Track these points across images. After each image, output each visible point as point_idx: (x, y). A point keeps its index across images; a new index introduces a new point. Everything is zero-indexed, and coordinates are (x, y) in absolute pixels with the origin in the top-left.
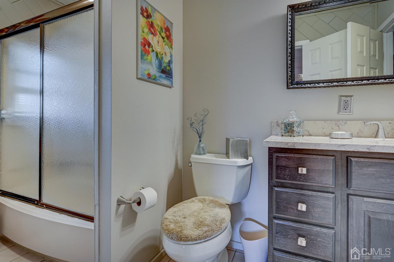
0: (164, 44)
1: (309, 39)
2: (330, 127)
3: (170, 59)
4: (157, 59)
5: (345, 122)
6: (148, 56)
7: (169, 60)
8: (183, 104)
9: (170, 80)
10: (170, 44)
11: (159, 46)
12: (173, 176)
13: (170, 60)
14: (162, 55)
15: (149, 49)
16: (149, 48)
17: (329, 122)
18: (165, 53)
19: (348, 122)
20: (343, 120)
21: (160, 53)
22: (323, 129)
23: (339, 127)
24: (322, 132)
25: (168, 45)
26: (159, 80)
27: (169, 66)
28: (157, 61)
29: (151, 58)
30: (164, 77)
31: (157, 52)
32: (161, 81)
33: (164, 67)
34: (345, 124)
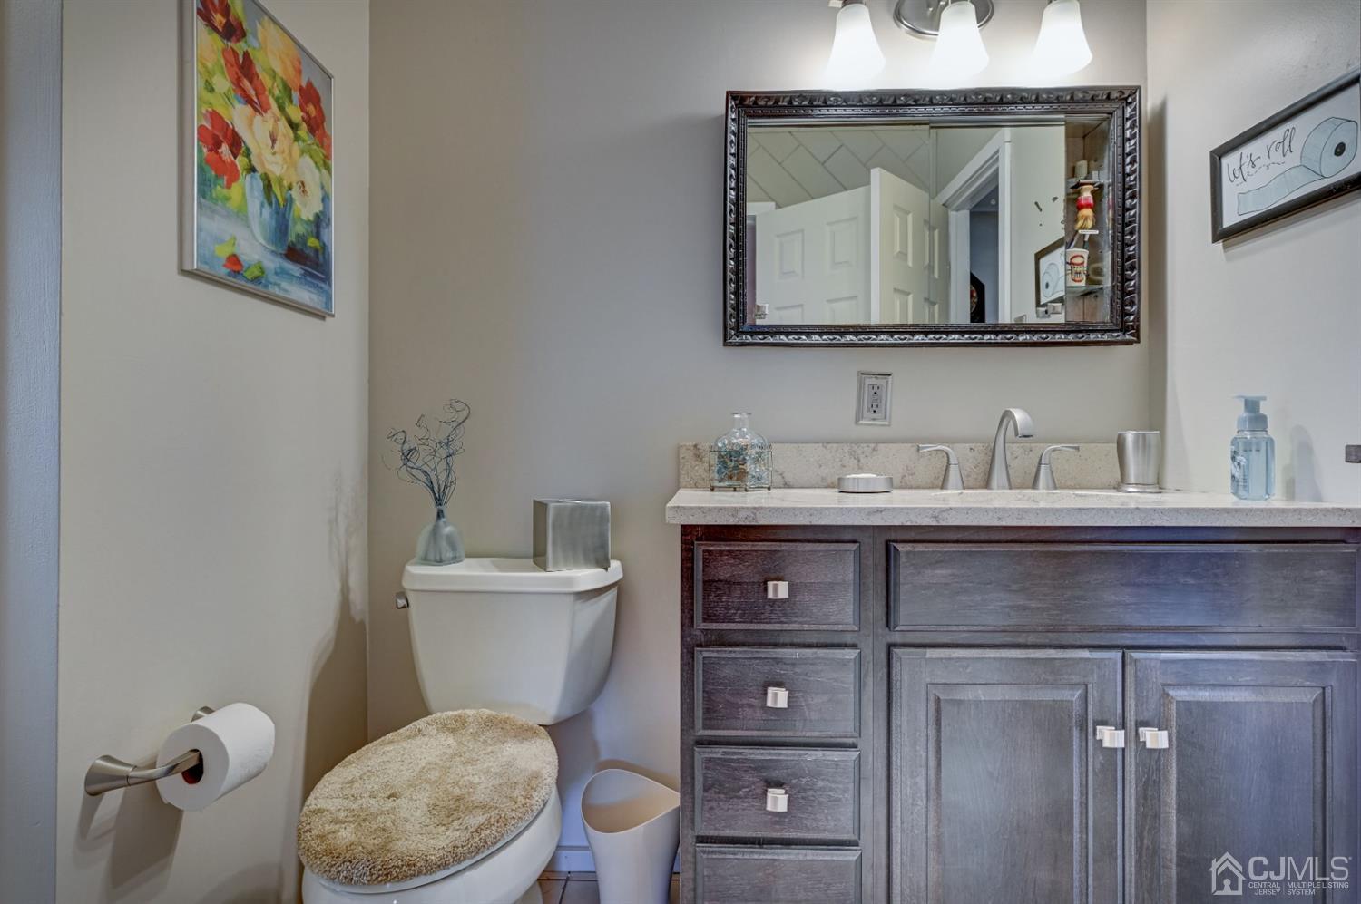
0: (296, 148)
1: (773, 200)
2: (837, 460)
3: (321, 208)
4: (270, 203)
5: (872, 445)
6: (229, 186)
7: (318, 211)
8: (371, 381)
9: (321, 288)
10: (320, 153)
11: (277, 155)
12: (331, 648)
13: (321, 212)
14: (290, 189)
15: (237, 161)
16: (235, 158)
17: (835, 445)
18: (303, 183)
19: (881, 446)
20: (867, 442)
21: (280, 180)
22: (821, 466)
23: (859, 461)
24: (818, 475)
25: (311, 157)
26: (279, 285)
27: (318, 236)
28: (267, 211)
29: (244, 195)
30: (297, 274)
31: (270, 174)
32: (286, 291)
33: (298, 236)
34: (875, 453)
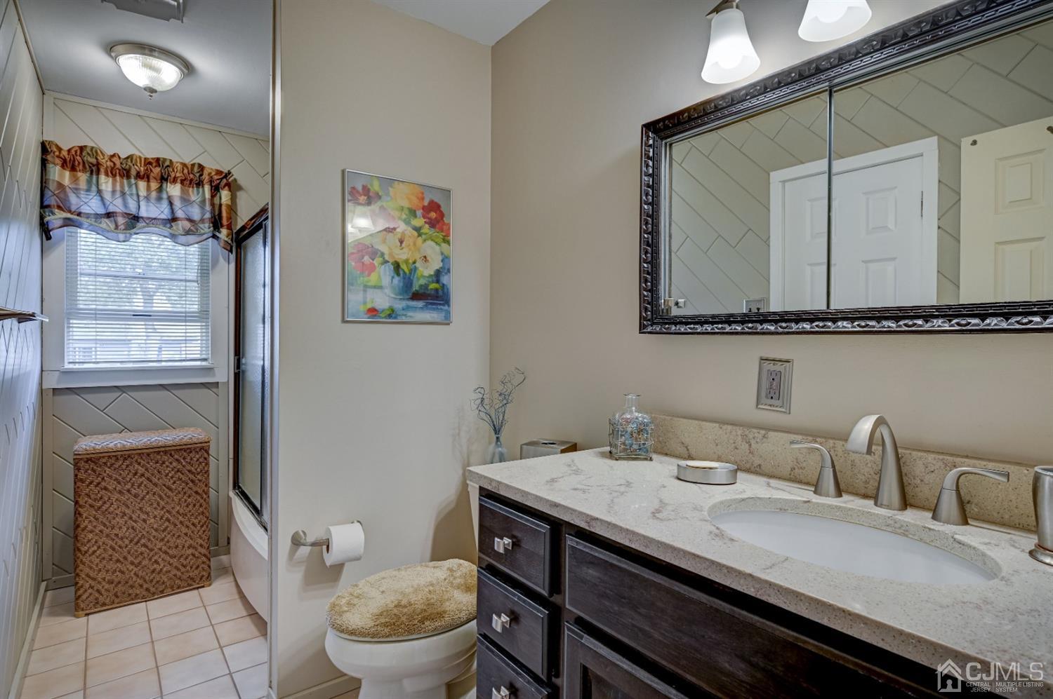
0: (420, 240)
2: (732, 442)
3: (441, 265)
4: (398, 274)
5: (763, 432)
6: (369, 275)
7: (438, 268)
8: (491, 353)
9: (441, 309)
10: (440, 235)
11: (404, 249)
12: (453, 506)
13: (441, 268)
14: (414, 263)
15: (375, 262)
16: (373, 260)
17: (729, 427)
18: (425, 257)
19: (771, 434)
20: (759, 427)
21: (406, 261)
23: (750, 445)
24: (715, 453)
25: (432, 240)
26: (405, 315)
27: (438, 281)
28: (396, 280)
29: (379, 276)
30: (421, 306)
31: (398, 260)
32: (411, 317)
33: (421, 286)
34: (764, 440)
